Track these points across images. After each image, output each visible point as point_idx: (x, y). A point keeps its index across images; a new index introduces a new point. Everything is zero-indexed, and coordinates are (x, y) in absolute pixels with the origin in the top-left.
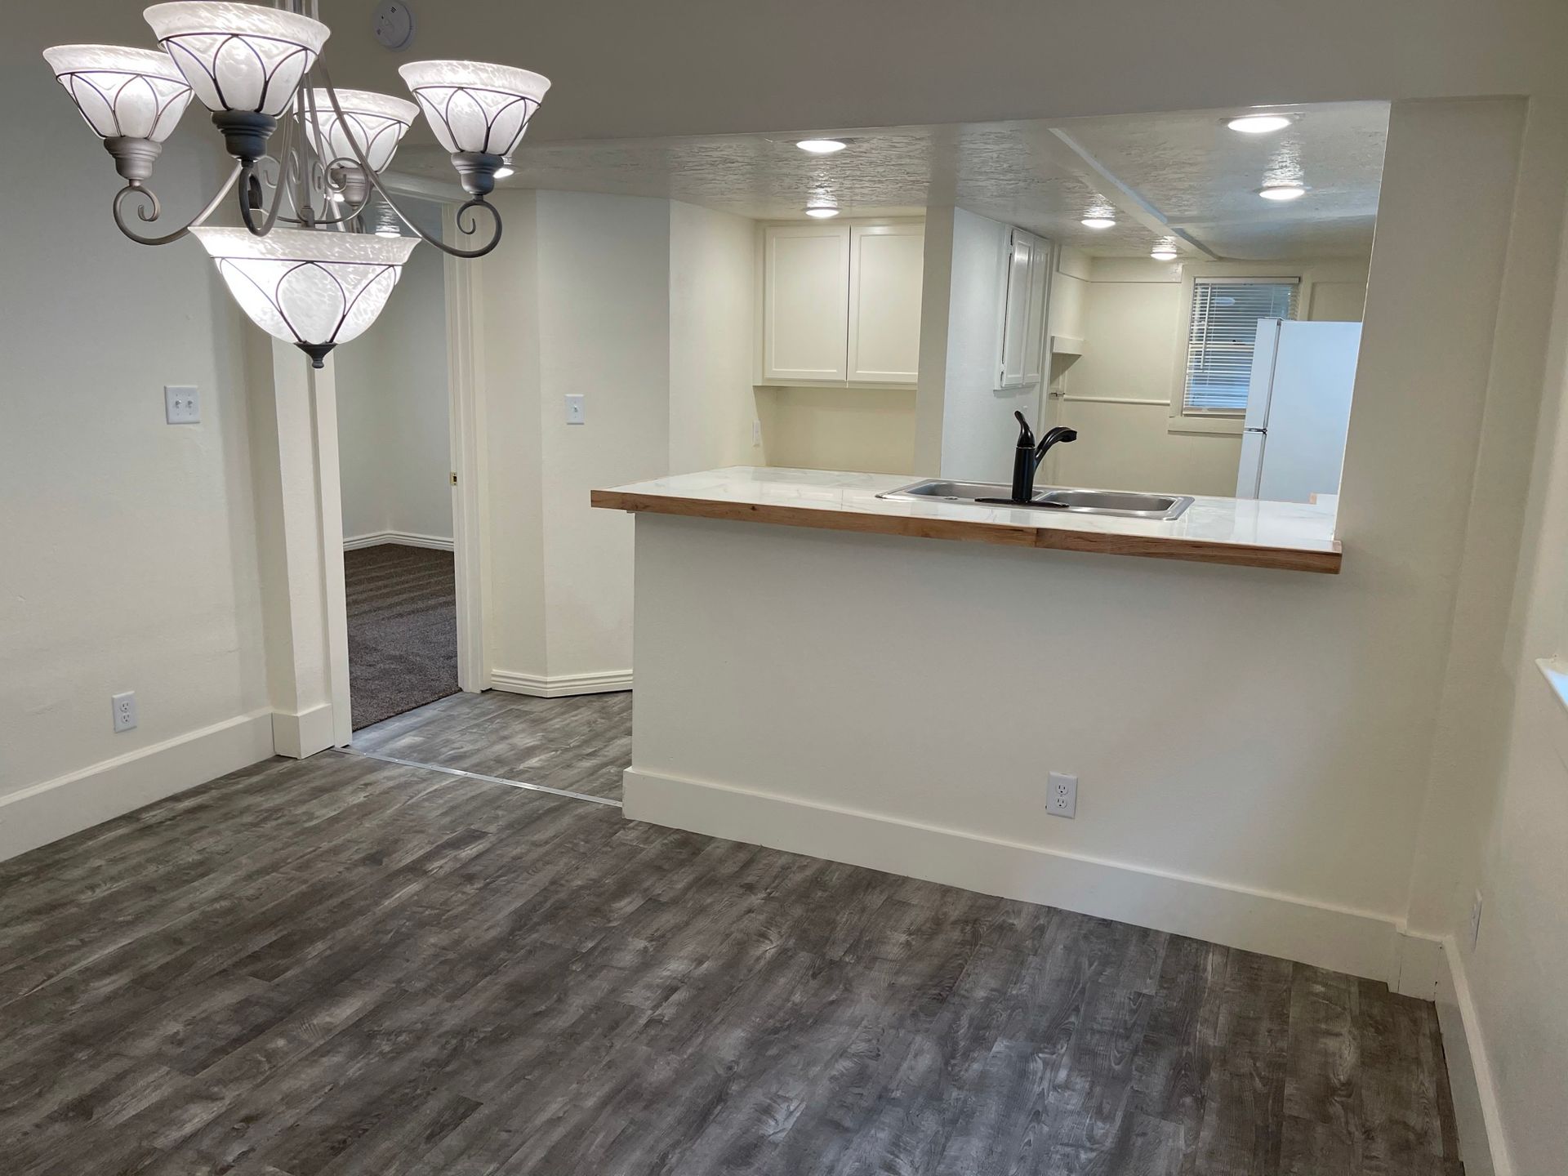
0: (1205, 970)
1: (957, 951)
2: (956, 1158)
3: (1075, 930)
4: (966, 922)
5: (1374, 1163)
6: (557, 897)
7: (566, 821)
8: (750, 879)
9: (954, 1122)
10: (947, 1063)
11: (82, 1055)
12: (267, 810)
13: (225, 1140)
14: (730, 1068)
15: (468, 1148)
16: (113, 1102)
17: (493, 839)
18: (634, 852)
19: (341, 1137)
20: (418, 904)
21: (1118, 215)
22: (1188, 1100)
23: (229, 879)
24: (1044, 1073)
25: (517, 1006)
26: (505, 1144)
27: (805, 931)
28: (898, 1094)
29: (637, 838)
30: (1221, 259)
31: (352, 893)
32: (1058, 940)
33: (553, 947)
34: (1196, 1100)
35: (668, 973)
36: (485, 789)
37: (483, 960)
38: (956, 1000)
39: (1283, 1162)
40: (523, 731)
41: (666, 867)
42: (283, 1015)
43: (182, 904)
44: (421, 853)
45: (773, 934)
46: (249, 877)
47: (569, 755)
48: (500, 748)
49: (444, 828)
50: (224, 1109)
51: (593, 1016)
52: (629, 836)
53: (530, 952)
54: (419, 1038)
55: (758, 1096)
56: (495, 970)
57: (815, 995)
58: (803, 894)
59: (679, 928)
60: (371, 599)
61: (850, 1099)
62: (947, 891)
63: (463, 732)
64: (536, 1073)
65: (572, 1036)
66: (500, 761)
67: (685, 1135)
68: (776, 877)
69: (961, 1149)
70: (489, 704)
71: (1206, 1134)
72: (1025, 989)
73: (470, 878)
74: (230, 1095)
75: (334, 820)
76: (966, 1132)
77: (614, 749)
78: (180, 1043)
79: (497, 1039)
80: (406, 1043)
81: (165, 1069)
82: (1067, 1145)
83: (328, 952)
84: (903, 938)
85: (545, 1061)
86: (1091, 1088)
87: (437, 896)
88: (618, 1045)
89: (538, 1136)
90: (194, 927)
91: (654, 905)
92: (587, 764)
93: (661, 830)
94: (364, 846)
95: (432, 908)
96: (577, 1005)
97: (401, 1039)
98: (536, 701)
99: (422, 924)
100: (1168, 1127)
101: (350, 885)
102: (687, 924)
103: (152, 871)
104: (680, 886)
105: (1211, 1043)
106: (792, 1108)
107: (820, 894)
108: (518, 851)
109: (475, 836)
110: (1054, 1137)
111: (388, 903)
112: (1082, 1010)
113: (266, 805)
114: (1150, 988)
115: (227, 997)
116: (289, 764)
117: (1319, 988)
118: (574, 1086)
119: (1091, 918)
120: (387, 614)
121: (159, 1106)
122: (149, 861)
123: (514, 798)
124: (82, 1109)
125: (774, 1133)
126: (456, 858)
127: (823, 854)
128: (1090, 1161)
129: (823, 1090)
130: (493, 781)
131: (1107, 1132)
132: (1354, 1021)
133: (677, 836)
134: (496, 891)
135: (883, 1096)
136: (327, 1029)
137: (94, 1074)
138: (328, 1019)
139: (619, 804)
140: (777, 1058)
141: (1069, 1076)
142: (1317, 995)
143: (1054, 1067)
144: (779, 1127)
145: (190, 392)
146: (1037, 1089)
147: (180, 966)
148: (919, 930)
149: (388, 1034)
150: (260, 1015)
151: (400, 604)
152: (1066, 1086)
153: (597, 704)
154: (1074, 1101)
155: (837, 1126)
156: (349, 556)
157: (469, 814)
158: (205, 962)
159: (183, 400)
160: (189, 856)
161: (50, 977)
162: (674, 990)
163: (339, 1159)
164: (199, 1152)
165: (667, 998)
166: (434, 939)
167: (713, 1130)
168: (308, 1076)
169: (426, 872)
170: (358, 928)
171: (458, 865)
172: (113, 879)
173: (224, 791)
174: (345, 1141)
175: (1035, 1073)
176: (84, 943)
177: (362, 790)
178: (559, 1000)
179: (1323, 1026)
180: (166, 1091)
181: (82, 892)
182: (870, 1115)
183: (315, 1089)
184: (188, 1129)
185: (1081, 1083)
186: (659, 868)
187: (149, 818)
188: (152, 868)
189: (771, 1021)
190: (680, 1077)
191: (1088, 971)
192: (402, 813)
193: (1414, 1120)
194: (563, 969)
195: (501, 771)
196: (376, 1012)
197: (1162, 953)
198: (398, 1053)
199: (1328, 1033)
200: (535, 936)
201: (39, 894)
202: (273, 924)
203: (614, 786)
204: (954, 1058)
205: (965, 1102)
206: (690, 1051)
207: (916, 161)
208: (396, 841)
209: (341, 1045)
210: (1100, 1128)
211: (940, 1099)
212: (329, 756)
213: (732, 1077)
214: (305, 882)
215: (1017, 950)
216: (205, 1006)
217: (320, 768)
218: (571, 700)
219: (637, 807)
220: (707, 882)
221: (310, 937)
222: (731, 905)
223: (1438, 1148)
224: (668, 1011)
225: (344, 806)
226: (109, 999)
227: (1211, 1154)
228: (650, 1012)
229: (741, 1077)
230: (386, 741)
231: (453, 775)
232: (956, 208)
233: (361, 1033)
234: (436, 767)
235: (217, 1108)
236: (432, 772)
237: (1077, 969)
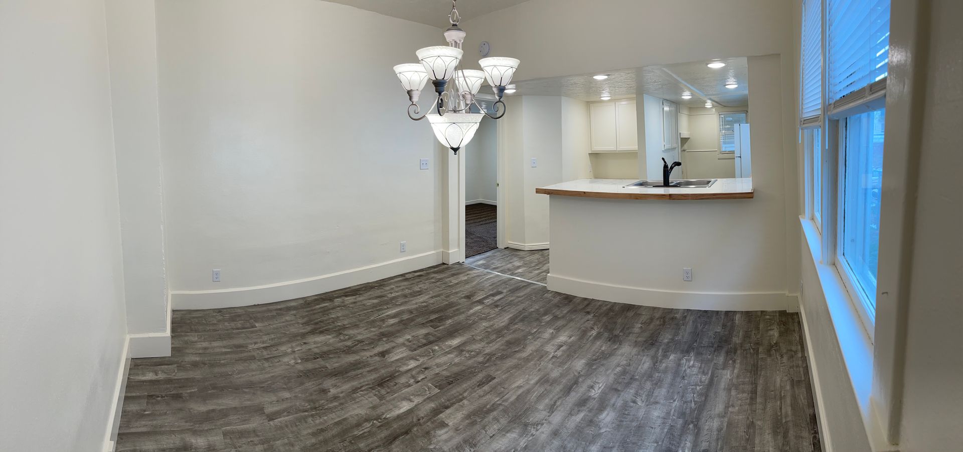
0: (735, 320)
1: (658, 328)
2: (657, 396)
3: (696, 315)
4: (661, 318)
5: (784, 364)
6: (525, 314)
7: (528, 290)
8: (588, 310)
9: (656, 384)
10: (654, 365)
11: (384, 339)
12: (438, 279)
13: (419, 373)
14: (579, 373)
15: (491, 391)
16: (390, 355)
17: (505, 294)
18: (550, 301)
19: (451, 380)
20: (480, 312)
21: (692, 95)
22: (730, 362)
23: (427, 297)
24: (686, 363)
25: (508, 348)
26: (502, 392)
27: (607, 326)
28: (637, 377)
29: (551, 296)
30: (725, 106)
31: (460, 306)
32: (690, 319)
33: (523, 331)
34: (733, 361)
35: (560, 341)
36: (503, 278)
37: (499, 332)
38: (658, 344)
39: (759, 373)
40: (517, 261)
41: (560, 306)
42: (439, 339)
43: (414, 302)
44: (483, 297)
45: (595, 328)
46: (432, 297)
47: (532, 269)
48: (509, 266)
49: (490, 290)
50: (419, 364)
51: (535, 354)
52: (549, 295)
53: (514, 331)
54: (478, 354)
55: (589, 382)
56: (503, 336)
57: (610, 347)
58: (606, 314)
59: (564, 326)
60: (474, 219)
61: (620, 380)
62: (654, 309)
63: (498, 260)
64: (514, 370)
65: (527, 360)
66: (509, 270)
67: (563, 395)
68: (597, 309)
69: (659, 393)
70: (507, 252)
71: (736, 371)
72: (680, 337)
73: (497, 306)
74: (421, 360)
75: (457, 284)
76: (660, 387)
77: (545, 268)
78: (410, 342)
79: (503, 358)
80: (474, 355)
81: (405, 348)
82: (693, 385)
83: (452, 323)
84: (640, 325)
85: (517, 367)
86: (701, 365)
87: (487, 311)
88: (542, 364)
89: (514, 391)
90: (416, 309)
91: (556, 318)
92: (537, 272)
93: (559, 294)
94: (465, 293)
95: (485, 314)
96: (529, 349)
97: (472, 353)
98: (521, 251)
99: (481, 319)
100: (725, 372)
101: (460, 304)
102: (567, 325)
103: (407, 291)
104: (565, 312)
105: (737, 342)
106: (600, 386)
107: (612, 313)
108: (512, 298)
109: (500, 293)
110: (689, 384)
111: (472, 311)
112: (698, 341)
113: (438, 277)
114: (719, 329)
115: (424, 331)
116: (446, 266)
117: (768, 317)
118: (527, 376)
119: (701, 311)
120: (478, 224)
121: (402, 359)
122: (407, 288)
123: (512, 282)
124: (383, 354)
125: (594, 395)
126: (493, 300)
127: (613, 301)
128: (700, 389)
129: (611, 378)
130: (507, 276)
131: (705, 379)
132: (778, 324)
133: (564, 296)
134: (505, 311)
135: (632, 379)
136: (450, 346)
137: (386, 345)
138: (450, 343)
139: (546, 285)
140: (596, 369)
141: (694, 363)
142: (767, 319)
143: (689, 361)
144: (595, 393)
145: (427, 160)
146: (684, 369)
147: (411, 320)
148: (645, 322)
149: (468, 351)
150: (432, 338)
151: (482, 221)
152: (693, 366)
153: (540, 253)
154: (695, 370)
155: (616, 390)
156: (467, 207)
157: (498, 286)
158: (419, 320)
159: (425, 163)
160: (417, 289)
161: (379, 315)
162: (562, 346)
163: (450, 386)
164: (412, 375)
165: (559, 349)
166: (485, 324)
167: (573, 394)
168: (443, 359)
169: (484, 303)
170: (462, 317)
171: (494, 302)
172: (397, 292)
173: (428, 272)
174: (452, 381)
175: (683, 364)
176: (388, 308)
177: (467, 276)
178: (523, 347)
179: (769, 328)
180: (404, 355)
181: (388, 294)
182: (628, 385)
183: (445, 364)
184: (409, 367)
185: (698, 364)
186: (558, 306)
187: (407, 276)
188: (407, 290)
189: (594, 357)
190: (562, 375)
191: (700, 327)
192: (478, 284)
193: (794, 348)
194: (525, 338)
195: (509, 273)
196: (464, 344)
197: (723, 317)
198: (471, 358)
199: (770, 330)
200: (516, 326)
201: (378, 292)
202: (437, 312)
203: (544, 279)
204: (657, 363)
205: (660, 377)
206: (566, 367)
207: (628, 80)
208: (475, 293)
209: (454, 352)
210: (704, 378)
211: (652, 377)
212: (457, 264)
213: (580, 376)
214: (448, 301)
215: (677, 325)
216: (417, 332)
217: (454, 268)
218: (533, 252)
219: (552, 287)
220: (574, 311)
221: (448, 318)
222: (582, 319)
223: (800, 355)
224: (559, 353)
225: (460, 280)
226: (392, 325)
227: (738, 377)
228: (553, 354)
229: (582, 376)
230: (475, 262)
231: (494, 274)
232: (644, 95)
233: (460, 349)
234: (489, 271)
235: (418, 363)
236: (488, 272)
237: (696, 327)
